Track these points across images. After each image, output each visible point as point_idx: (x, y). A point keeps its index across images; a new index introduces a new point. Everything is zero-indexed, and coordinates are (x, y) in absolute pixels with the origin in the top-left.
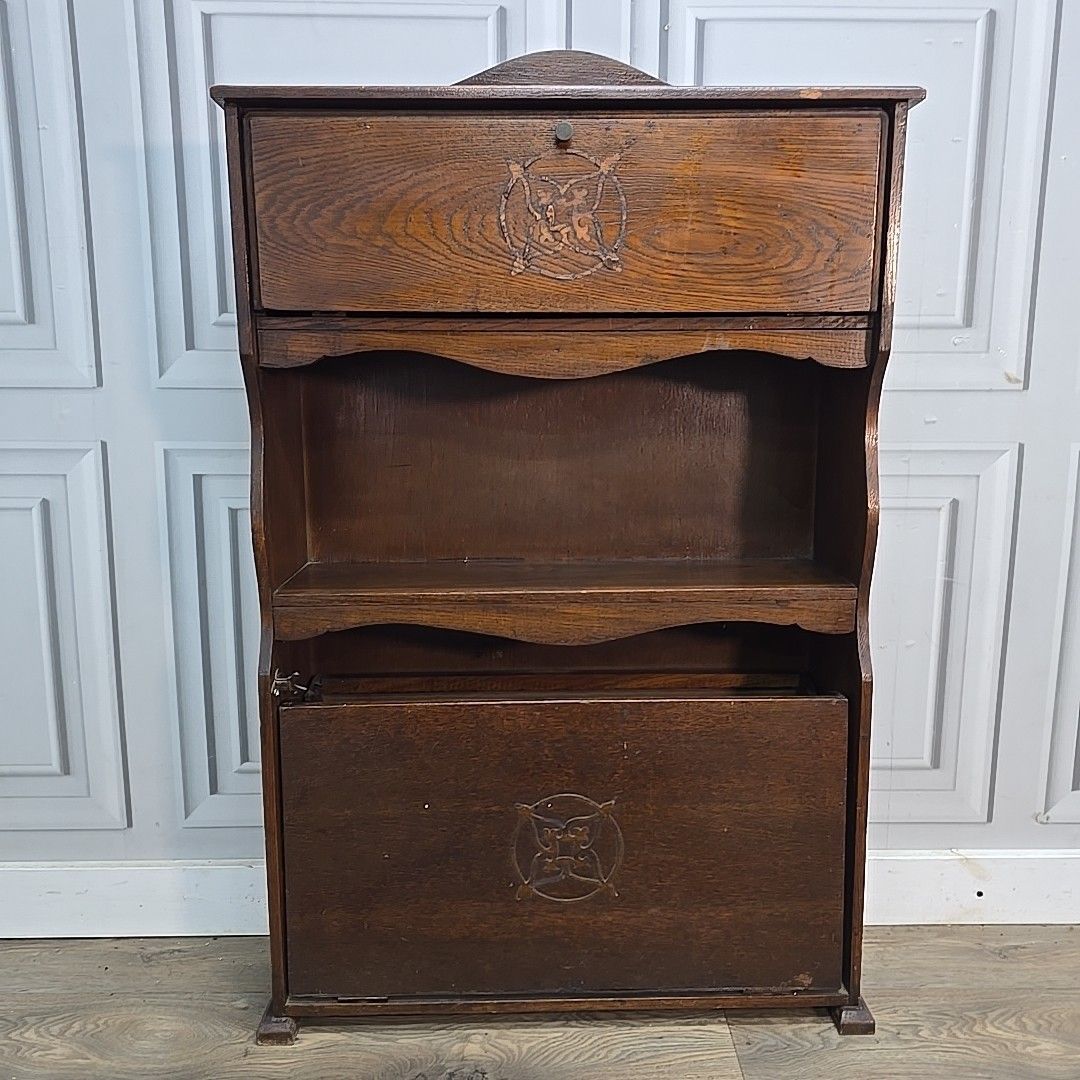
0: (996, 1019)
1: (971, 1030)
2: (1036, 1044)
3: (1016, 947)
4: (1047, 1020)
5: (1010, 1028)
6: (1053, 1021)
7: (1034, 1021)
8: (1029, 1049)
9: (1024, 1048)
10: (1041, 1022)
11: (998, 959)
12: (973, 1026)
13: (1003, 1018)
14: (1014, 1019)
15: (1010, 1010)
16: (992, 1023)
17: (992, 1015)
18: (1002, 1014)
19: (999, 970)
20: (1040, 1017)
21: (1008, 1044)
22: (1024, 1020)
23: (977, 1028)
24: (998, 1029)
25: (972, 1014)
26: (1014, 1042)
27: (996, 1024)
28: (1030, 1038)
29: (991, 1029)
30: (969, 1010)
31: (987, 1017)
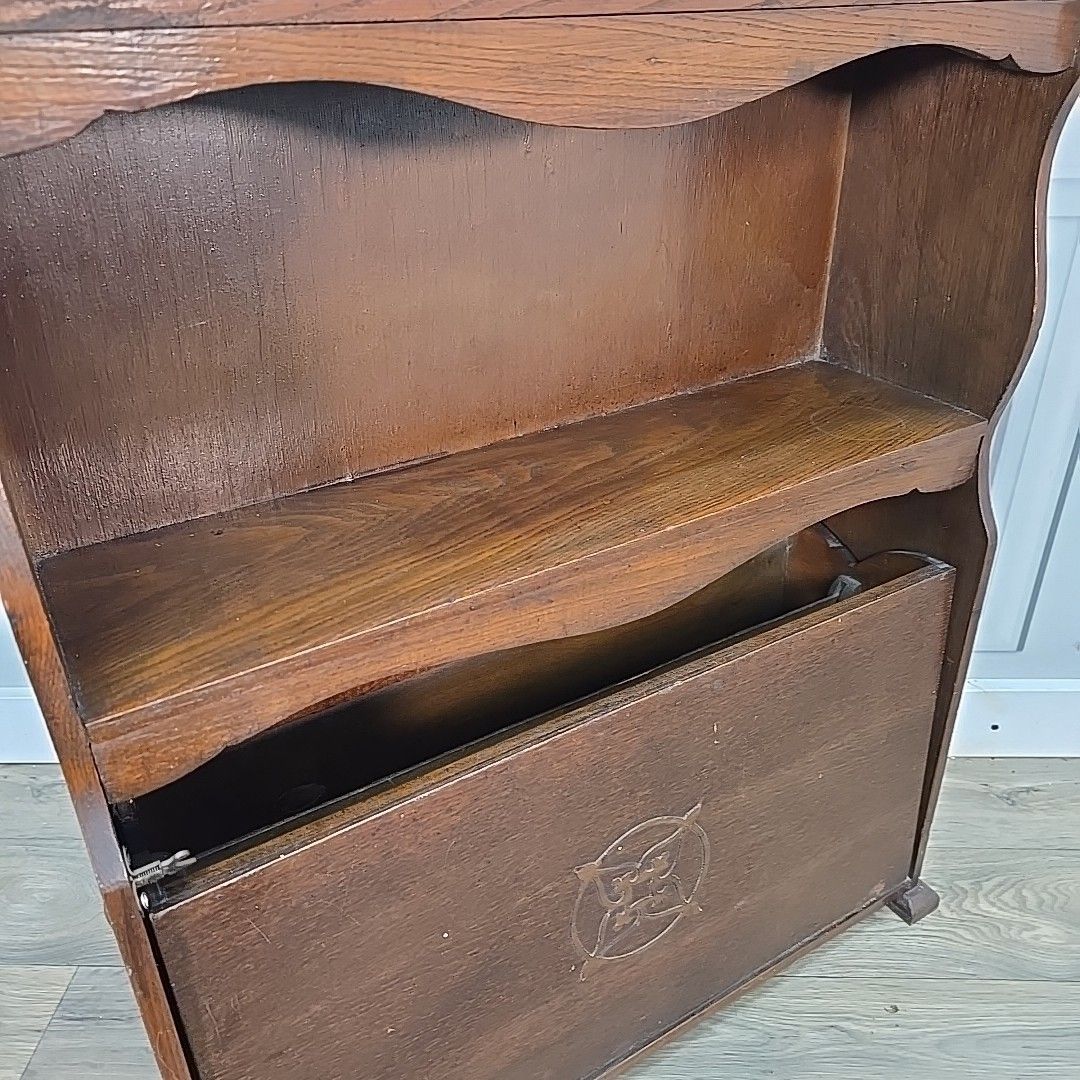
0: (992, 891)
1: (960, 905)
2: (1034, 928)
3: (1028, 790)
4: (1052, 895)
5: (1006, 904)
6: (1058, 895)
7: (1036, 894)
8: (1026, 935)
9: (1020, 933)
10: (1045, 896)
11: (1006, 806)
12: (963, 900)
13: (999, 890)
14: (1013, 890)
15: (1009, 879)
16: (986, 896)
17: (987, 886)
18: (1000, 885)
19: (1003, 822)
20: (1045, 889)
21: (1002, 927)
22: (1025, 892)
23: (967, 905)
24: (993, 904)
25: (964, 884)
26: (1009, 924)
27: (991, 897)
28: (1029, 918)
29: (984, 906)
30: (962, 878)
31: (981, 889)
